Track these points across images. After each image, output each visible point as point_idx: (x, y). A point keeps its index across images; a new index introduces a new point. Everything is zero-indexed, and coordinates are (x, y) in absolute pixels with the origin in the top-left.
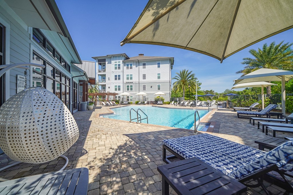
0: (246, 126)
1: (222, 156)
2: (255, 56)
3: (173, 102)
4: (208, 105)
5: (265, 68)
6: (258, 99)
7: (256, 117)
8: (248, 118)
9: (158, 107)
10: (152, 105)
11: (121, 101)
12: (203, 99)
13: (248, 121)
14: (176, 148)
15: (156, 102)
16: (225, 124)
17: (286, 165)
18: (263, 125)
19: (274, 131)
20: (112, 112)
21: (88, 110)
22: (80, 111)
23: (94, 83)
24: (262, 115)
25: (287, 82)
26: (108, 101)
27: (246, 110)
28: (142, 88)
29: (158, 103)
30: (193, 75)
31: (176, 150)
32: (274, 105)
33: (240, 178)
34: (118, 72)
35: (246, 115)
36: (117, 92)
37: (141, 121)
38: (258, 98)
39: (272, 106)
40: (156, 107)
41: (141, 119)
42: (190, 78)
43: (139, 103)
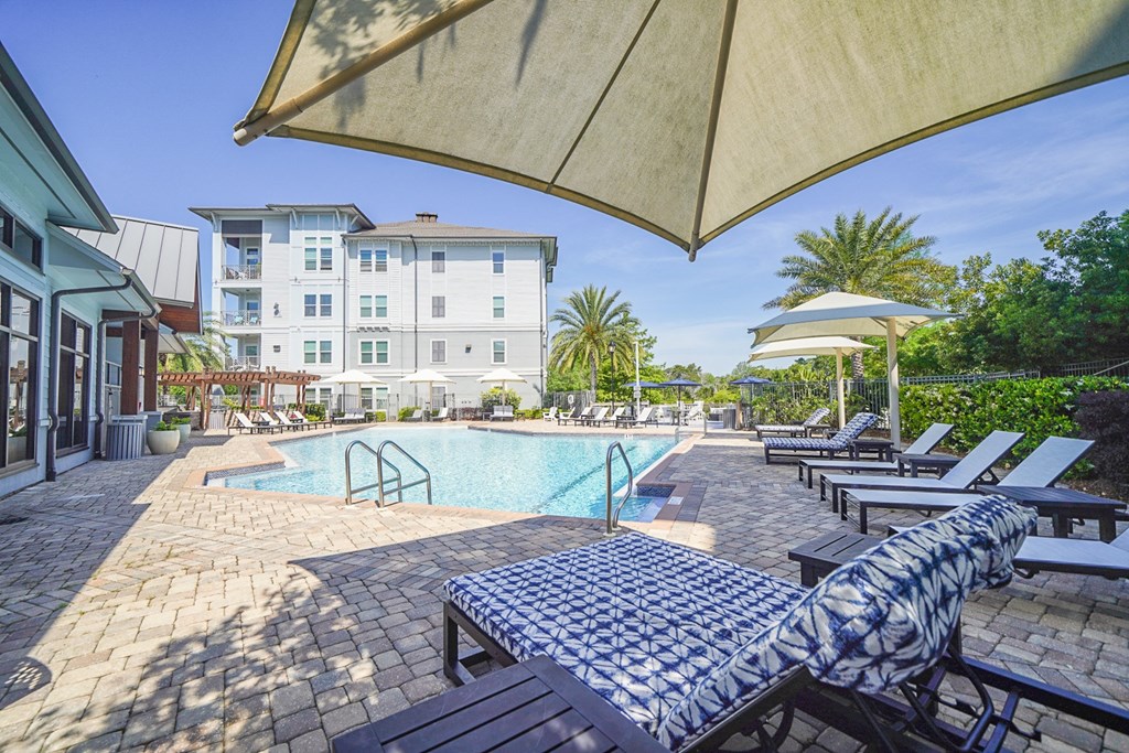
0: (786, 492)
1: (667, 628)
2: (816, 253)
3: (553, 410)
4: (676, 421)
5: (843, 291)
6: (827, 395)
7: (821, 457)
8: (795, 464)
9: (492, 430)
10: (471, 423)
11: (334, 407)
12: (662, 396)
13: (793, 472)
14: (490, 615)
15: (485, 411)
16: (722, 490)
17: (838, 666)
18: (835, 486)
19: (864, 506)
20: (281, 460)
21: (153, 454)
22: (105, 459)
23: (195, 328)
24: (837, 450)
25: (903, 339)
26: (272, 409)
27: (793, 434)
28: (426, 352)
29: (496, 414)
30: (623, 308)
31: (487, 622)
32: (870, 414)
33: (700, 731)
34: (320, 283)
35: (792, 452)
36: (311, 369)
37: (400, 494)
38: (828, 390)
39: (862, 418)
40: (486, 430)
41: (400, 484)
42: (615, 319)
43: (415, 416)
